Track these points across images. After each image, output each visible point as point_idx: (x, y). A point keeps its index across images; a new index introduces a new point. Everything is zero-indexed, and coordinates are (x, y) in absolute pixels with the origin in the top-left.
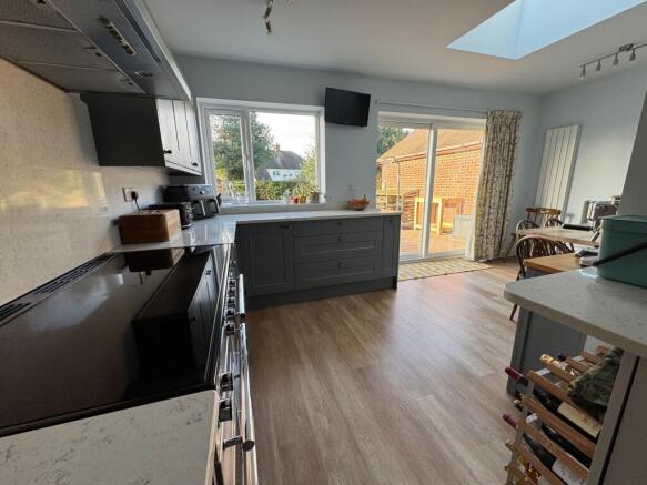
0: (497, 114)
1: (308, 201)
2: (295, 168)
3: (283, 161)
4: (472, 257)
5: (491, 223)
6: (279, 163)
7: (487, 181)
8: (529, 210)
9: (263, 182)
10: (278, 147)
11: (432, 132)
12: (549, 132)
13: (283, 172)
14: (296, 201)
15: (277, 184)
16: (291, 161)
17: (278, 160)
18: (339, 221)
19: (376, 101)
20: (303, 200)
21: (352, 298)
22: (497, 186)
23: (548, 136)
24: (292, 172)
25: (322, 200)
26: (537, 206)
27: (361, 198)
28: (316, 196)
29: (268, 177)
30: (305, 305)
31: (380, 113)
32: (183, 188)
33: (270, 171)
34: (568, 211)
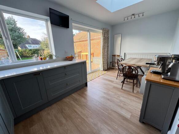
0: (105, 29)
1: (48, 59)
2: (37, 44)
3: (32, 42)
4: (102, 70)
5: (106, 60)
7: (104, 49)
8: (113, 55)
9: (24, 49)
10: (29, 36)
11: (89, 33)
12: (115, 35)
13: (33, 46)
14: (41, 59)
15: (31, 50)
16: (35, 42)
17: (30, 41)
18: (64, 67)
19: (71, 19)
20: (45, 58)
21: (73, 95)
22: (106, 50)
23: (115, 36)
24: (37, 45)
25: (54, 58)
26: (114, 54)
27: (70, 56)
28: (51, 56)
29: (26, 47)
31: (73, 24)
33: (27, 45)
34: (121, 55)
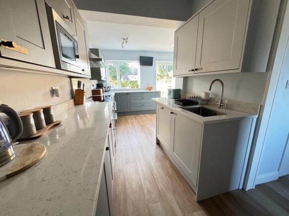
3: (134, 72)
6: (133, 73)
9: (126, 81)
13: (134, 76)
14: (132, 88)
15: (132, 82)
19: (155, 59)
25: (139, 87)
27: (150, 87)
29: (128, 79)
30: (133, 116)
31: (156, 62)
32: (102, 84)
33: (129, 76)
